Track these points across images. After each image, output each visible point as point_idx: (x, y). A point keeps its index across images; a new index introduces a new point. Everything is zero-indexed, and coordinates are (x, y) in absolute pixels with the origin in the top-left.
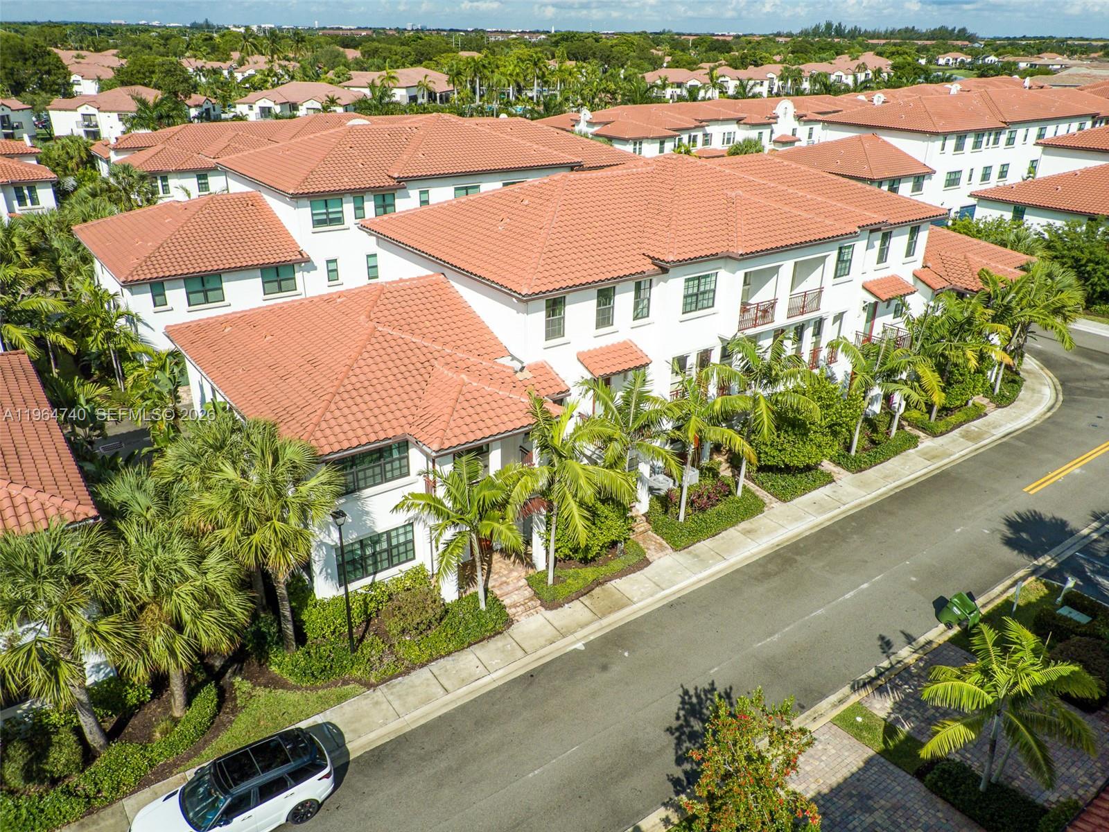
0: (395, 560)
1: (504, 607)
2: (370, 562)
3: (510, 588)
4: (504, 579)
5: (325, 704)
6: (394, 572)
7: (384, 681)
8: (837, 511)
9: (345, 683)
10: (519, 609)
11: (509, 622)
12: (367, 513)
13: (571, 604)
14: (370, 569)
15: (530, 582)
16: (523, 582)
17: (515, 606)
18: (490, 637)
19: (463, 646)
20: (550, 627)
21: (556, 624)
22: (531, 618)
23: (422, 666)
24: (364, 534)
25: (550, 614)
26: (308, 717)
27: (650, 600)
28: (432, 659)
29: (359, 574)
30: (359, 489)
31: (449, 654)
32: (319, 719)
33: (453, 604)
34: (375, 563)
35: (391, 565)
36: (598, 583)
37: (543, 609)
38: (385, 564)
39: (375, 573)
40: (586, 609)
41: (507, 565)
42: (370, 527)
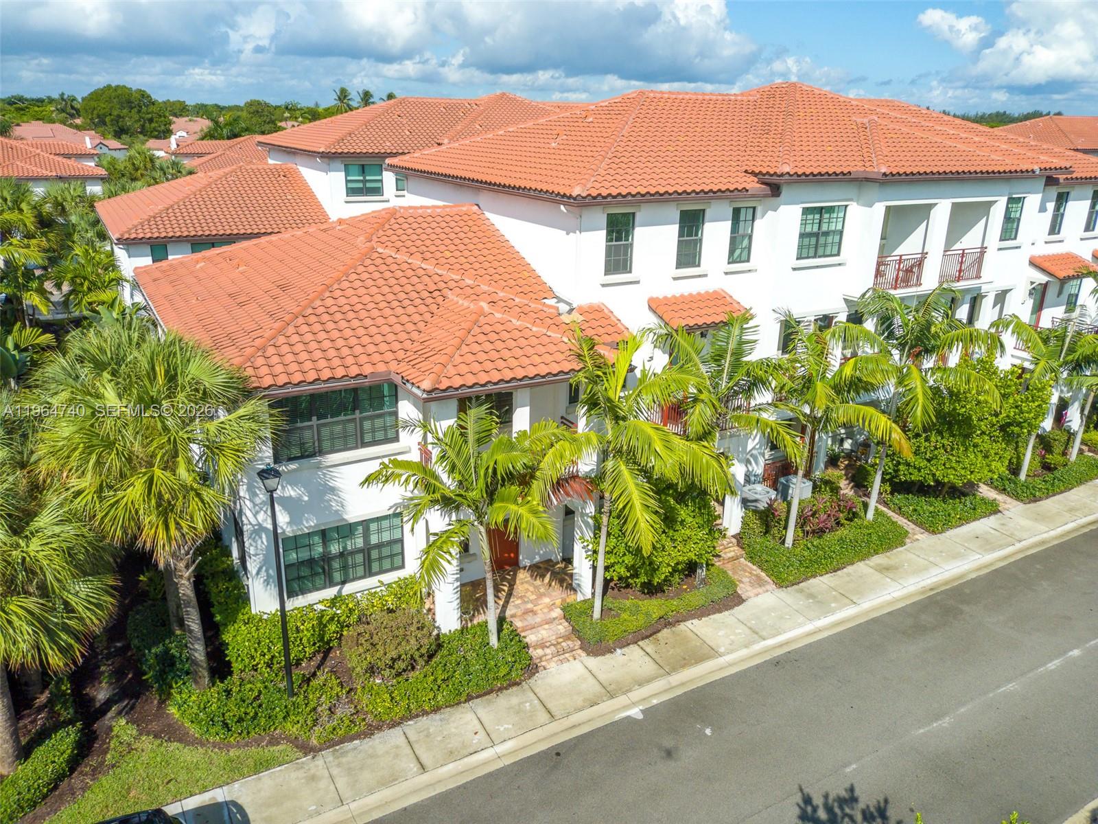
0: (375, 567)
1: (527, 646)
2: (336, 565)
3: (538, 619)
4: (530, 606)
5: (235, 772)
6: (371, 582)
7: (330, 744)
8: (1010, 549)
9: (274, 741)
10: (548, 651)
11: (532, 668)
12: (333, 490)
13: (625, 650)
14: (337, 576)
15: (569, 613)
16: (557, 612)
17: (542, 645)
18: (500, 689)
19: (461, 698)
20: (591, 681)
21: (602, 677)
22: (566, 665)
23: (394, 724)
24: (328, 522)
25: (593, 662)
26: (205, 790)
27: (744, 652)
28: (410, 716)
29: (319, 581)
30: (321, 452)
31: (436, 709)
32: (219, 795)
33: (452, 637)
34: (345, 568)
35: (369, 573)
36: (666, 622)
37: (583, 654)
38: (360, 571)
39: (344, 583)
40: (647, 659)
41: (535, 587)
42: (337, 511)
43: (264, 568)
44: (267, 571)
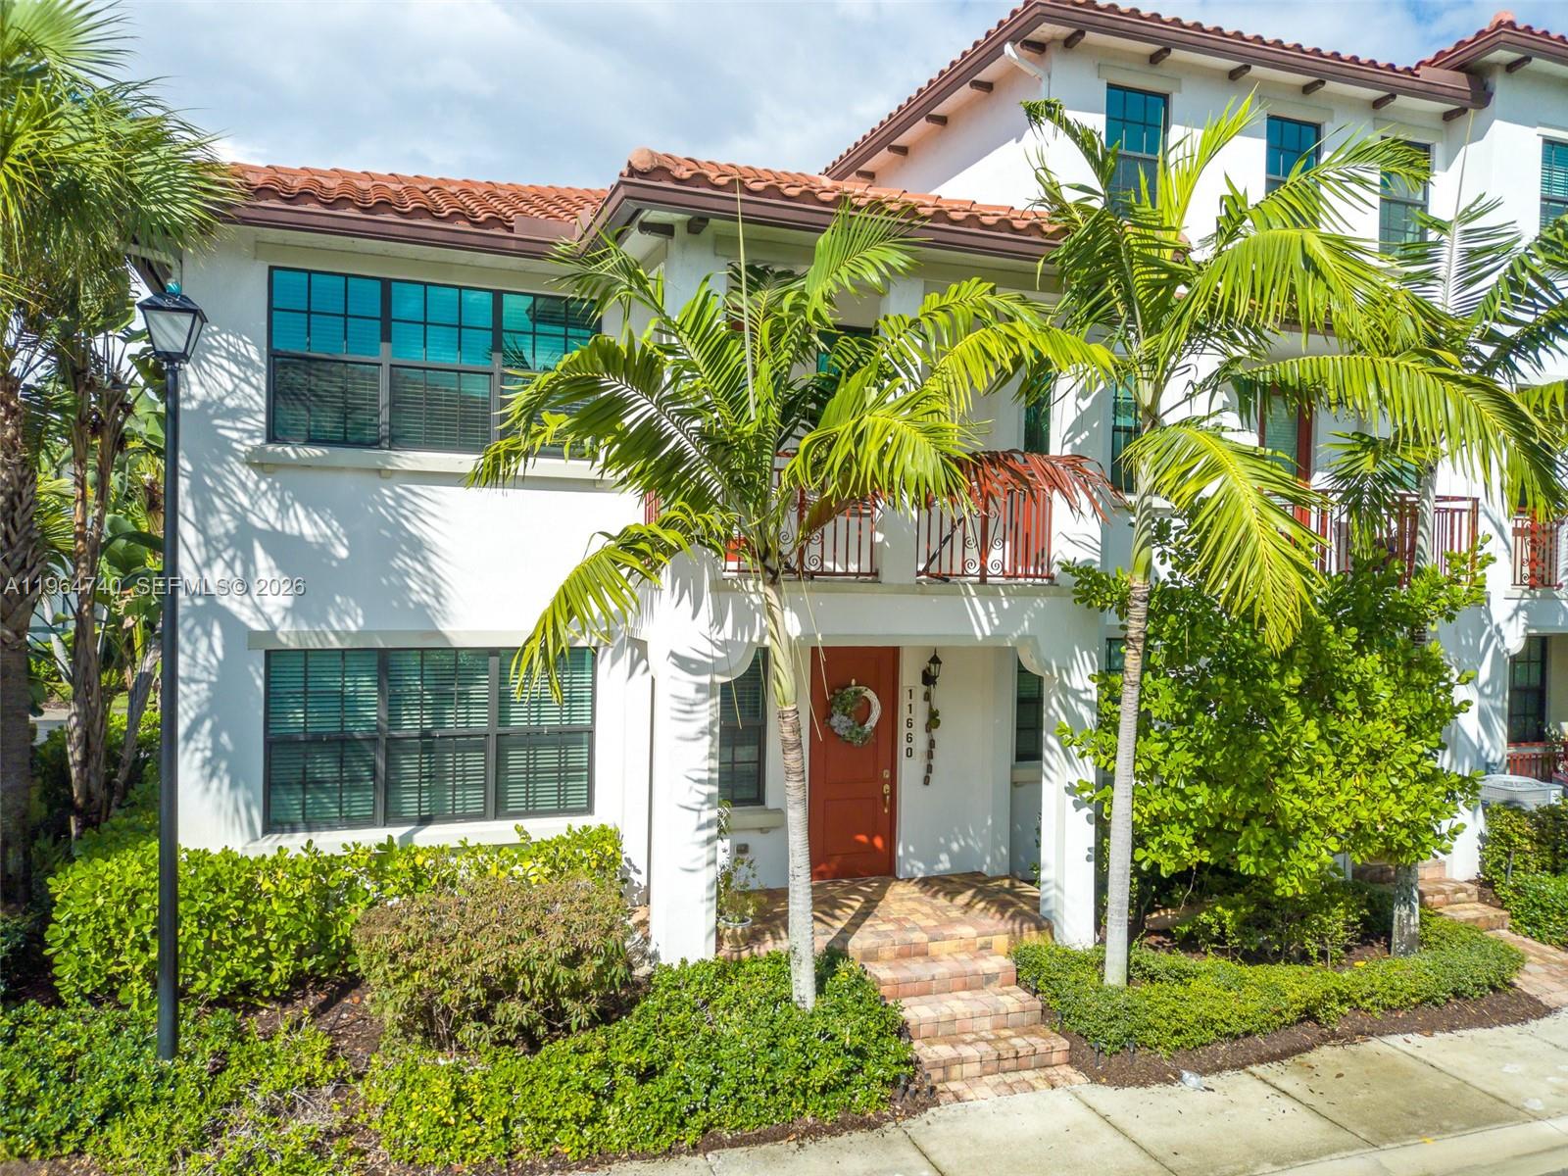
0: (516, 795)
1: (902, 1031)
2: (410, 766)
3: (941, 970)
4: (918, 937)
6: (499, 831)
10: (968, 1051)
11: (917, 1093)
12: (417, 547)
13: (1212, 1080)
14: (410, 803)
15: (1029, 972)
16: (997, 963)
17: (953, 1038)
18: (814, 1132)
20: (1109, 1138)
21: (1146, 1134)
22: (1022, 1099)
24: (394, 632)
25: (1109, 1098)
29: (359, 802)
30: (394, 441)
34: (434, 778)
35: (498, 809)
37: (1079, 1079)
39: (424, 821)
40: (1285, 1103)
41: (935, 908)
42: (422, 607)
43: (208, 725)
44: (214, 733)
